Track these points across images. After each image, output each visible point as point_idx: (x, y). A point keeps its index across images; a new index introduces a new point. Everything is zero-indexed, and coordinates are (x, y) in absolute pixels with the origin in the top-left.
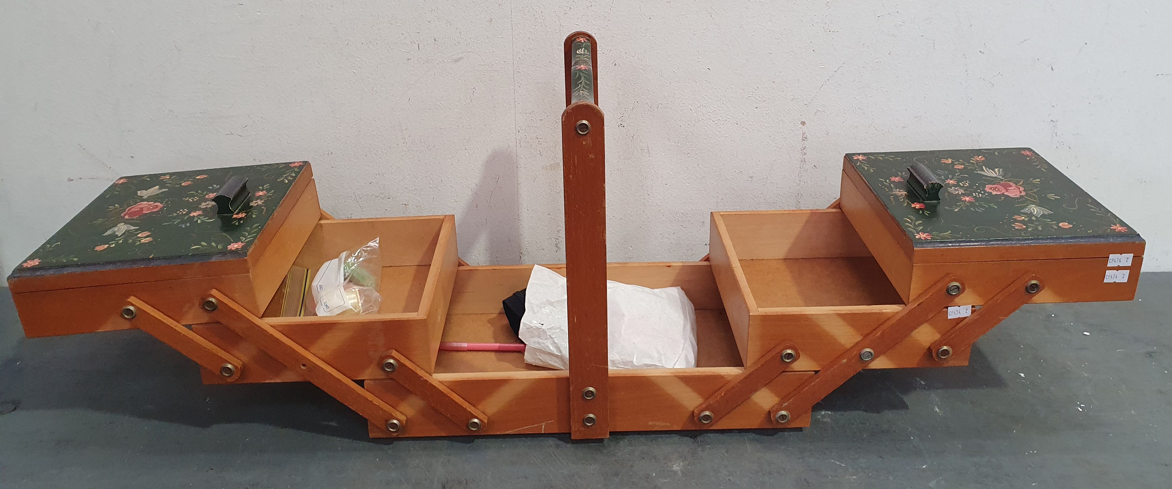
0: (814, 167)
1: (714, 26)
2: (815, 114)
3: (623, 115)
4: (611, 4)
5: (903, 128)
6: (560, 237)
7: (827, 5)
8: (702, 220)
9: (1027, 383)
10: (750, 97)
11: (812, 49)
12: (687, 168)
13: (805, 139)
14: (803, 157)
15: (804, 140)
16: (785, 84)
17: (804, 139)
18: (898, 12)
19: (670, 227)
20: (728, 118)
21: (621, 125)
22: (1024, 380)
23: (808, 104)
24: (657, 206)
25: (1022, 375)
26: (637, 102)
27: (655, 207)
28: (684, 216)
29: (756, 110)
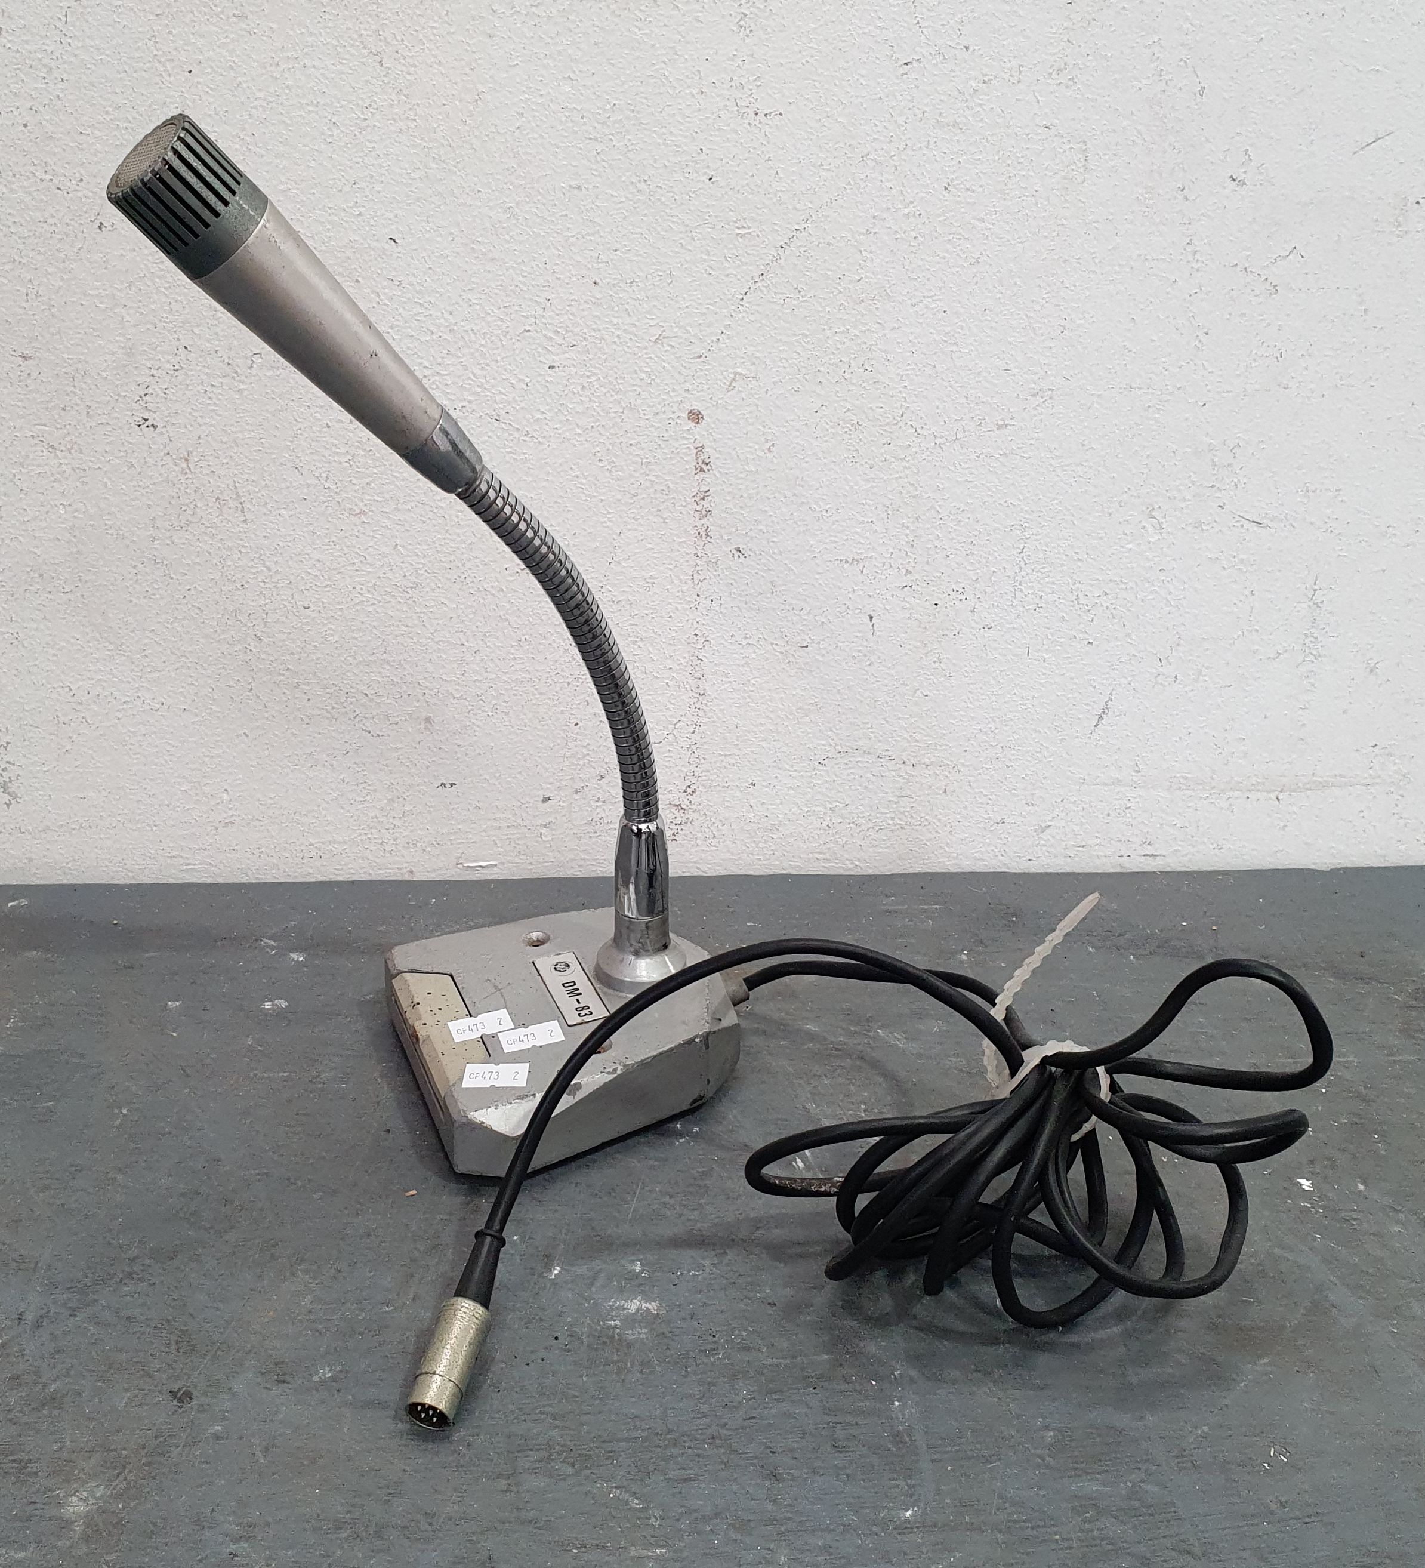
0: (737, 554)
1: (394, 97)
2: (731, 387)
3: (146, 391)
4: (59, 25)
5: (999, 427)
6: (14, 764)
7: (742, 23)
8: (424, 715)
9: (1317, 1212)
10: (528, 334)
11: (705, 173)
12: (362, 559)
13: (705, 468)
14: (702, 522)
15: (702, 470)
16: (630, 290)
17: (703, 466)
18: (967, 48)
19: (334, 734)
20: (470, 402)
21: (147, 423)
22: (1310, 1200)
23: (705, 353)
24: (287, 673)
25: (1306, 1184)
26: (186, 348)
27: (283, 675)
28: (372, 700)
29: (550, 375)
